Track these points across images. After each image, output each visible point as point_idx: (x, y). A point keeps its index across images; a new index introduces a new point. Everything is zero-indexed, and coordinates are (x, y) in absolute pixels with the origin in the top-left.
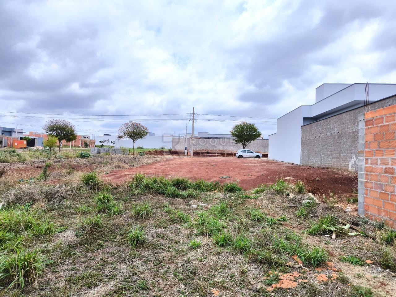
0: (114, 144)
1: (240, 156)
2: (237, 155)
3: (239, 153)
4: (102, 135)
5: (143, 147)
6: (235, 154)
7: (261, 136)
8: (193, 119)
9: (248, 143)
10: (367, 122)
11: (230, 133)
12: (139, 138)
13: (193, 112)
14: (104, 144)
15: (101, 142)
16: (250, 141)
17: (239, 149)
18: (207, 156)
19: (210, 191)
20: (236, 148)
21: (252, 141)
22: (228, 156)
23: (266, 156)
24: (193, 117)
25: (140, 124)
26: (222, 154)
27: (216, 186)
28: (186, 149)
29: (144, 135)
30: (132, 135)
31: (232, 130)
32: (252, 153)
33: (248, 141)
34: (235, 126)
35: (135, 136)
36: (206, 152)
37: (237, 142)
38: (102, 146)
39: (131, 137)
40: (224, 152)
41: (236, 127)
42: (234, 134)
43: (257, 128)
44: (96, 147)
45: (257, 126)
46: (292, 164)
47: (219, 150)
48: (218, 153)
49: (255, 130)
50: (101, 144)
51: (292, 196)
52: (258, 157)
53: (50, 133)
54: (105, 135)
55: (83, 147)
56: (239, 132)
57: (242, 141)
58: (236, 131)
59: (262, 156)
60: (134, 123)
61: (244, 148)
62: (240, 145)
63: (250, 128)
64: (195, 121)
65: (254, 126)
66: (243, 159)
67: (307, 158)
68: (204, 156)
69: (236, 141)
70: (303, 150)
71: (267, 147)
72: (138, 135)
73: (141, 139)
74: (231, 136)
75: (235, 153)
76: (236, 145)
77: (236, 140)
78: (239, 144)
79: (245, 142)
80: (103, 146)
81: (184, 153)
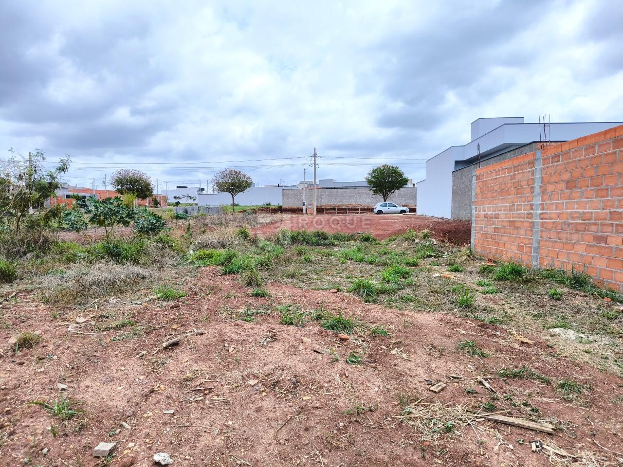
0: (194, 200)
1: (380, 212)
2: (376, 211)
3: (378, 207)
4: (175, 188)
5: (240, 204)
6: (372, 210)
7: (408, 183)
8: (315, 164)
9: (391, 193)
10: (477, 177)
11: (365, 180)
12: (240, 191)
13: (315, 154)
14: (180, 201)
15: (175, 198)
16: (393, 191)
17: (379, 201)
18: (334, 213)
19: (347, 241)
20: (374, 201)
21: (396, 190)
22: (364, 212)
23: (413, 210)
24: (315, 161)
25: (240, 172)
26: (354, 210)
27: (351, 238)
28: (304, 205)
29: (246, 187)
30: (230, 187)
31: (367, 176)
32: (395, 206)
33: (390, 191)
34: (372, 170)
35: (233, 190)
36: (331, 207)
37: (376, 192)
38: (178, 204)
39: (228, 190)
40: (357, 208)
41: (373, 172)
42: (370, 182)
43: (402, 171)
44: (168, 205)
45: (402, 169)
46: (442, 218)
47: (351, 205)
48: (349, 209)
49: (400, 175)
50: (176, 201)
51: (417, 241)
52: (403, 212)
53: (119, 187)
54: (178, 187)
55: (151, 207)
56: (378, 178)
57: (381, 191)
58: (373, 177)
59: (408, 210)
60: (232, 171)
61: (385, 201)
62: (380, 197)
63: (393, 173)
64: (317, 166)
65: (399, 169)
66: (382, 215)
67: (458, 211)
68: (330, 213)
69: (374, 191)
70: (454, 200)
71: (415, 197)
72: (238, 187)
73: (242, 193)
74: (366, 185)
75: (372, 207)
76: (374, 196)
77: (374, 189)
78: (378, 195)
79: (386, 192)
80: (180, 203)
81: (301, 210)
